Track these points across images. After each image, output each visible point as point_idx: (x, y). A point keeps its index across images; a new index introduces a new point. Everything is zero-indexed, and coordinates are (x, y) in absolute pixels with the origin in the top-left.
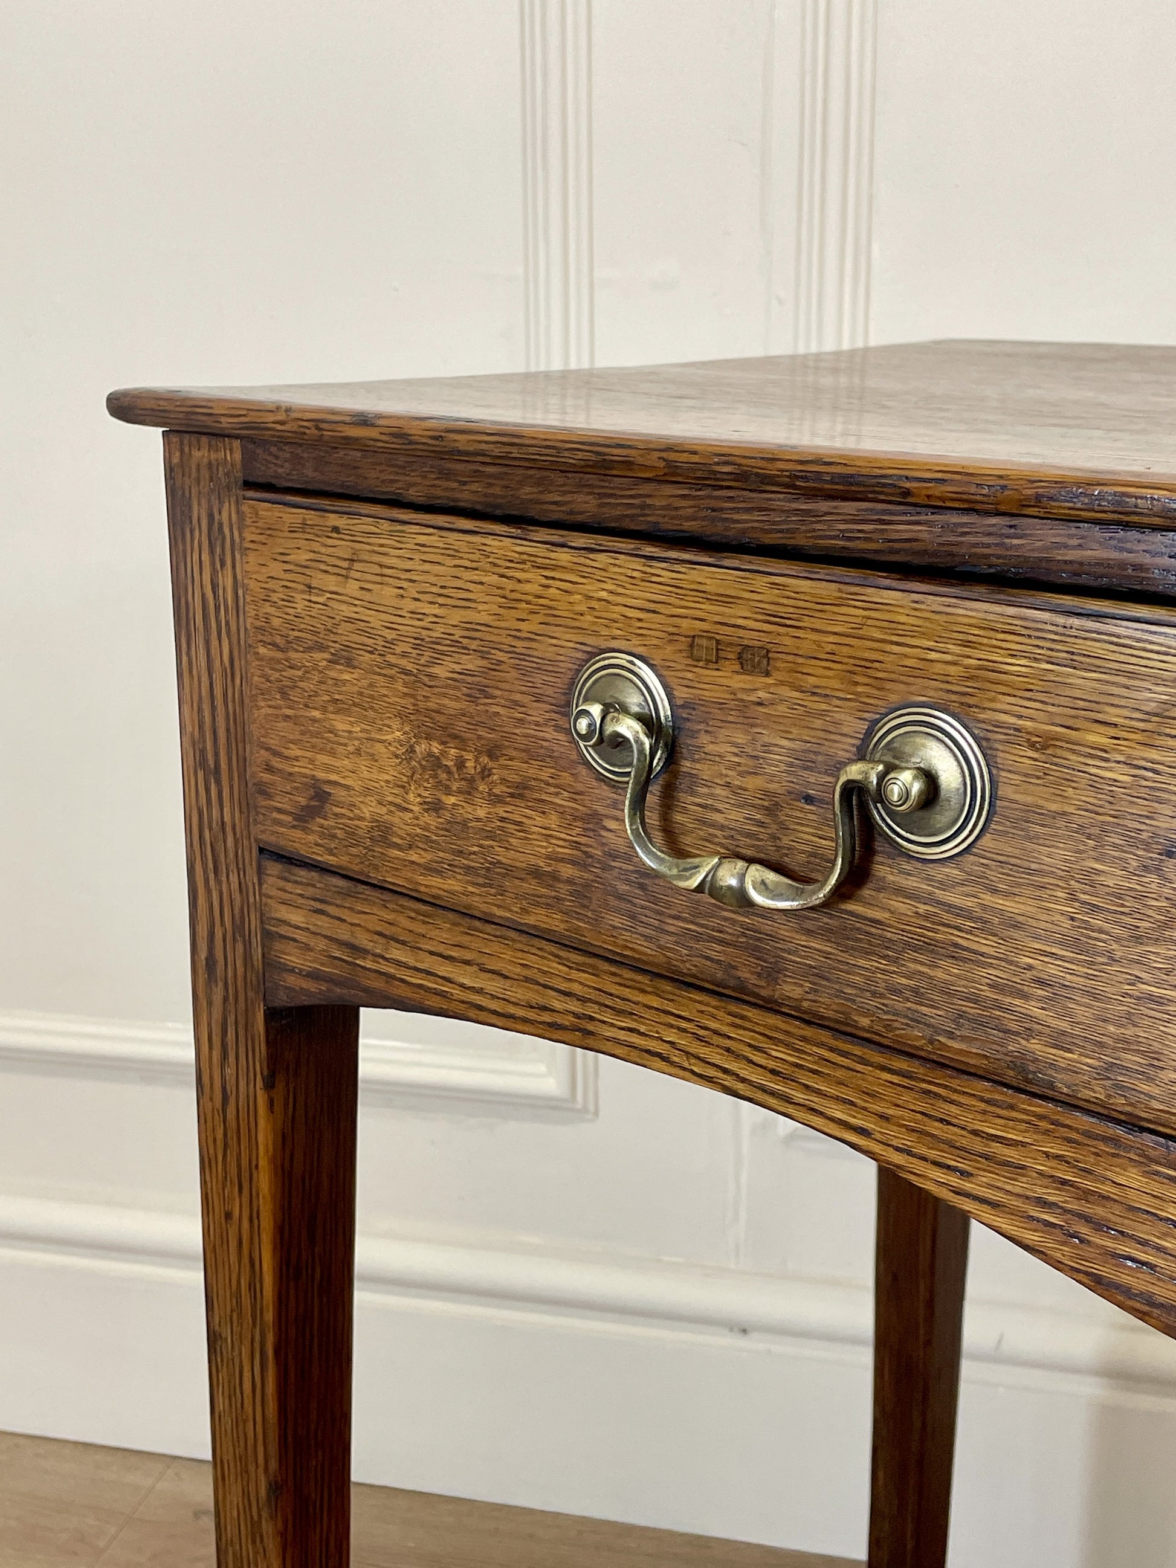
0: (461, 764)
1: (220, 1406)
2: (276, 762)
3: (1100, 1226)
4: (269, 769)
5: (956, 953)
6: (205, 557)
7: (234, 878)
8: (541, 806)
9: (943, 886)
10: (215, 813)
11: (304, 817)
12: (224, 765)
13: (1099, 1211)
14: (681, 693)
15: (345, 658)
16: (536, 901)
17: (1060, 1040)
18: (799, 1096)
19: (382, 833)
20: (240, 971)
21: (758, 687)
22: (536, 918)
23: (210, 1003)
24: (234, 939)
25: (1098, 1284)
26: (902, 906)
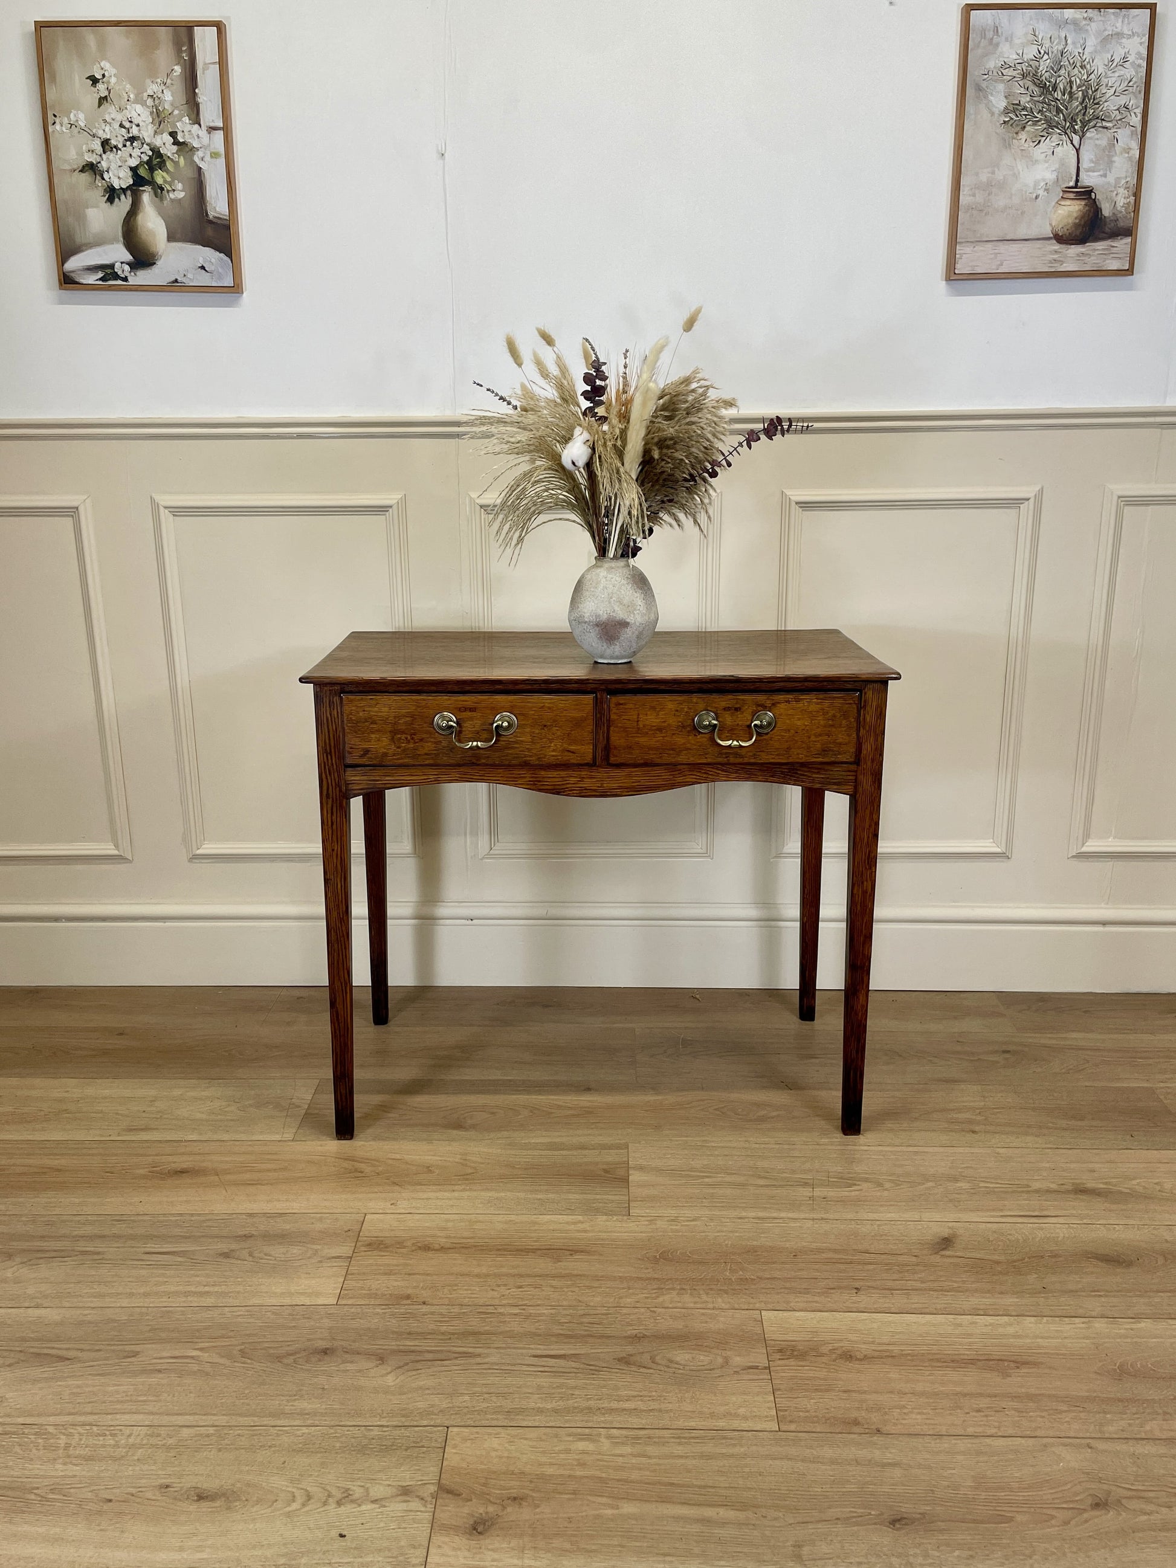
0: (406, 738)
1: (329, 895)
2: (354, 747)
3: (539, 781)
4: (351, 748)
5: (512, 748)
6: (328, 708)
7: (336, 775)
8: (427, 742)
9: (510, 738)
10: (330, 761)
11: (362, 756)
12: (333, 750)
13: (538, 779)
14: (458, 717)
15: (374, 722)
16: (426, 759)
17: (531, 756)
18: (485, 778)
19: (385, 755)
20: (338, 793)
21: (474, 714)
22: (427, 762)
23: (327, 804)
24: (336, 788)
25: (540, 790)
26: (502, 743)
